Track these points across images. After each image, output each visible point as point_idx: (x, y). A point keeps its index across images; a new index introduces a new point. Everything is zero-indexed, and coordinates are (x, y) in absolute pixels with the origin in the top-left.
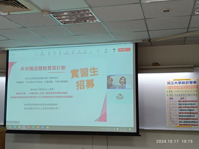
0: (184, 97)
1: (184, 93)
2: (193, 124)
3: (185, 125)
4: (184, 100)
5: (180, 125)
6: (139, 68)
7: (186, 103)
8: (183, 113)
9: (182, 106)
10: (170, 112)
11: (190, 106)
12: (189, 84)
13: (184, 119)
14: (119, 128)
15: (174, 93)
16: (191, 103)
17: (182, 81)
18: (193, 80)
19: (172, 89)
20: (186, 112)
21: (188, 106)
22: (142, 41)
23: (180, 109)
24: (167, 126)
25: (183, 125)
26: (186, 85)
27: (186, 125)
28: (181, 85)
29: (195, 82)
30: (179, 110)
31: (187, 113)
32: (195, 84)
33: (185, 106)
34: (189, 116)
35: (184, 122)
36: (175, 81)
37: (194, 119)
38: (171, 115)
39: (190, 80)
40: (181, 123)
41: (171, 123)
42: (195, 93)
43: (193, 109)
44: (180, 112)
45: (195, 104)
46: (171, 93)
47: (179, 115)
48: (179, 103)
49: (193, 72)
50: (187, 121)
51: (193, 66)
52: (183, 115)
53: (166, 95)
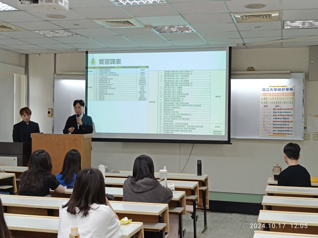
0: (279, 105)
1: (279, 101)
2: (288, 132)
3: (279, 134)
5: (274, 134)
6: (232, 72)
7: (282, 111)
8: (277, 121)
9: (277, 114)
10: (264, 120)
11: (285, 114)
12: (285, 91)
13: (279, 128)
15: (269, 101)
16: (286, 111)
17: (277, 88)
18: (289, 87)
19: (267, 96)
20: (281, 120)
21: (283, 114)
22: (236, 46)
23: (275, 117)
24: (261, 135)
25: (277, 134)
26: (281, 92)
28: (277, 92)
29: (291, 89)
31: (282, 122)
32: (291, 92)
33: (279, 114)
34: (284, 125)
35: (279, 131)
36: (271, 88)
37: (288, 128)
38: (265, 123)
39: (286, 86)
40: (275, 132)
41: (265, 132)
42: (291, 100)
43: (288, 117)
44: (274, 120)
45: (290, 112)
46: (266, 101)
47: (274, 123)
48: (273, 111)
49: (289, 78)
50: (281, 129)
51: (289, 72)
52: (277, 123)
53: (261, 103)
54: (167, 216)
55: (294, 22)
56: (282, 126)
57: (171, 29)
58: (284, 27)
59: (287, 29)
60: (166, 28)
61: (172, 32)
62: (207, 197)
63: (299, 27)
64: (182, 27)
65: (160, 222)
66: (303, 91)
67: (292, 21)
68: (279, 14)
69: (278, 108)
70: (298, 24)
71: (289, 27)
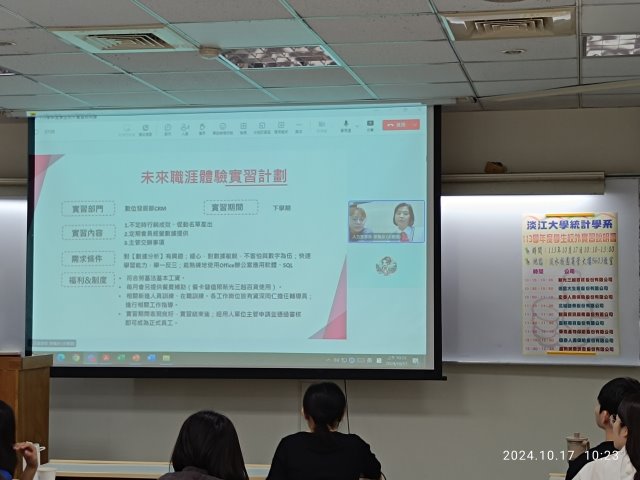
0: (576, 267)
1: (573, 255)
2: (600, 345)
3: (575, 349)
4: (575, 276)
5: (561, 349)
6: (444, 178)
7: (581, 284)
8: (570, 314)
9: (570, 293)
10: (533, 311)
11: (590, 293)
12: (591, 229)
13: (575, 331)
14: (385, 357)
15: (546, 256)
16: (590, 284)
17: (570, 220)
18: (602, 218)
19: (539, 244)
20: (581, 310)
21: (585, 293)
22: (454, 102)
23: (563, 302)
24: (525, 352)
25: (570, 349)
26: (581, 231)
27: (579, 349)
28: (568, 230)
29: (608, 224)
30: (560, 306)
31: (583, 314)
32: (609, 230)
33: (576, 293)
34: (588, 323)
35: (575, 340)
36: (550, 220)
37: (602, 332)
38: (536, 319)
39: (593, 216)
40: (564, 344)
41: (537, 344)
42: (608, 255)
43: (600, 301)
44: (562, 310)
45: (606, 288)
46: (538, 256)
47: (561, 319)
48: (559, 284)
49: (602, 193)
50: (582, 336)
51: (601, 175)
52: (572, 319)
53: (524, 262)
55: (613, 38)
56: (585, 327)
57: (274, 56)
58: (585, 53)
59: (595, 57)
60: (259, 54)
61: (275, 65)
63: (627, 51)
64: (304, 50)
67: (607, 36)
68: (573, 16)
69: (571, 276)
70: (624, 42)
71: (599, 53)
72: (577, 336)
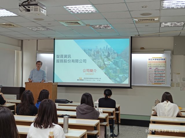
1: (158, 65)
2: (162, 82)
4: (158, 69)
6: (132, 50)
9: (157, 72)
11: (161, 72)
12: (161, 60)
15: (152, 65)
17: (157, 58)
18: (163, 58)
19: (151, 63)
21: (159, 72)
22: (135, 36)
23: (155, 74)
24: (147, 84)
26: (159, 61)
27: (158, 83)
28: (157, 60)
31: (159, 77)
32: (164, 61)
36: (153, 58)
37: (163, 80)
38: (150, 77)
39: (161, 58)
40: (155, 82)
41: (150, 82)
42: (164, 65)
43: (162, 74)
44: (155, 76)
45: (164, 72)
46: (150, 65)
48: (155, 71)
49: (163, 53)
50: (159, 81)
51: (163, 50)
53: (148, 66)
54: (99, 127)
55: (167, 23)
56: (159, 79)
58: (161, 26)
59: (163, 27)
60: (98, 26)
61: (100, 28)
62: (119, 117)
63: (169, 26)
64: (106, 25)
65: (95, 130)
66: (171, 60)
68: (159, 19)
69: (157, 69)
70: (169, 24)
72: (158, 81)
